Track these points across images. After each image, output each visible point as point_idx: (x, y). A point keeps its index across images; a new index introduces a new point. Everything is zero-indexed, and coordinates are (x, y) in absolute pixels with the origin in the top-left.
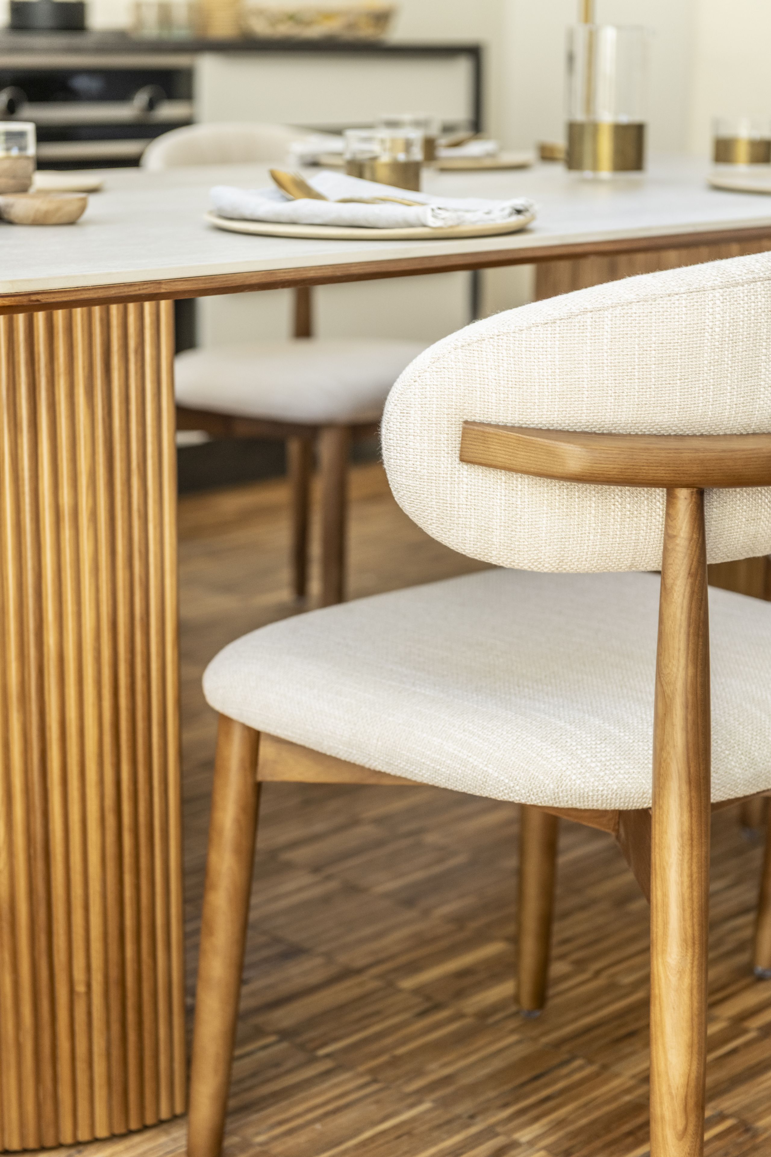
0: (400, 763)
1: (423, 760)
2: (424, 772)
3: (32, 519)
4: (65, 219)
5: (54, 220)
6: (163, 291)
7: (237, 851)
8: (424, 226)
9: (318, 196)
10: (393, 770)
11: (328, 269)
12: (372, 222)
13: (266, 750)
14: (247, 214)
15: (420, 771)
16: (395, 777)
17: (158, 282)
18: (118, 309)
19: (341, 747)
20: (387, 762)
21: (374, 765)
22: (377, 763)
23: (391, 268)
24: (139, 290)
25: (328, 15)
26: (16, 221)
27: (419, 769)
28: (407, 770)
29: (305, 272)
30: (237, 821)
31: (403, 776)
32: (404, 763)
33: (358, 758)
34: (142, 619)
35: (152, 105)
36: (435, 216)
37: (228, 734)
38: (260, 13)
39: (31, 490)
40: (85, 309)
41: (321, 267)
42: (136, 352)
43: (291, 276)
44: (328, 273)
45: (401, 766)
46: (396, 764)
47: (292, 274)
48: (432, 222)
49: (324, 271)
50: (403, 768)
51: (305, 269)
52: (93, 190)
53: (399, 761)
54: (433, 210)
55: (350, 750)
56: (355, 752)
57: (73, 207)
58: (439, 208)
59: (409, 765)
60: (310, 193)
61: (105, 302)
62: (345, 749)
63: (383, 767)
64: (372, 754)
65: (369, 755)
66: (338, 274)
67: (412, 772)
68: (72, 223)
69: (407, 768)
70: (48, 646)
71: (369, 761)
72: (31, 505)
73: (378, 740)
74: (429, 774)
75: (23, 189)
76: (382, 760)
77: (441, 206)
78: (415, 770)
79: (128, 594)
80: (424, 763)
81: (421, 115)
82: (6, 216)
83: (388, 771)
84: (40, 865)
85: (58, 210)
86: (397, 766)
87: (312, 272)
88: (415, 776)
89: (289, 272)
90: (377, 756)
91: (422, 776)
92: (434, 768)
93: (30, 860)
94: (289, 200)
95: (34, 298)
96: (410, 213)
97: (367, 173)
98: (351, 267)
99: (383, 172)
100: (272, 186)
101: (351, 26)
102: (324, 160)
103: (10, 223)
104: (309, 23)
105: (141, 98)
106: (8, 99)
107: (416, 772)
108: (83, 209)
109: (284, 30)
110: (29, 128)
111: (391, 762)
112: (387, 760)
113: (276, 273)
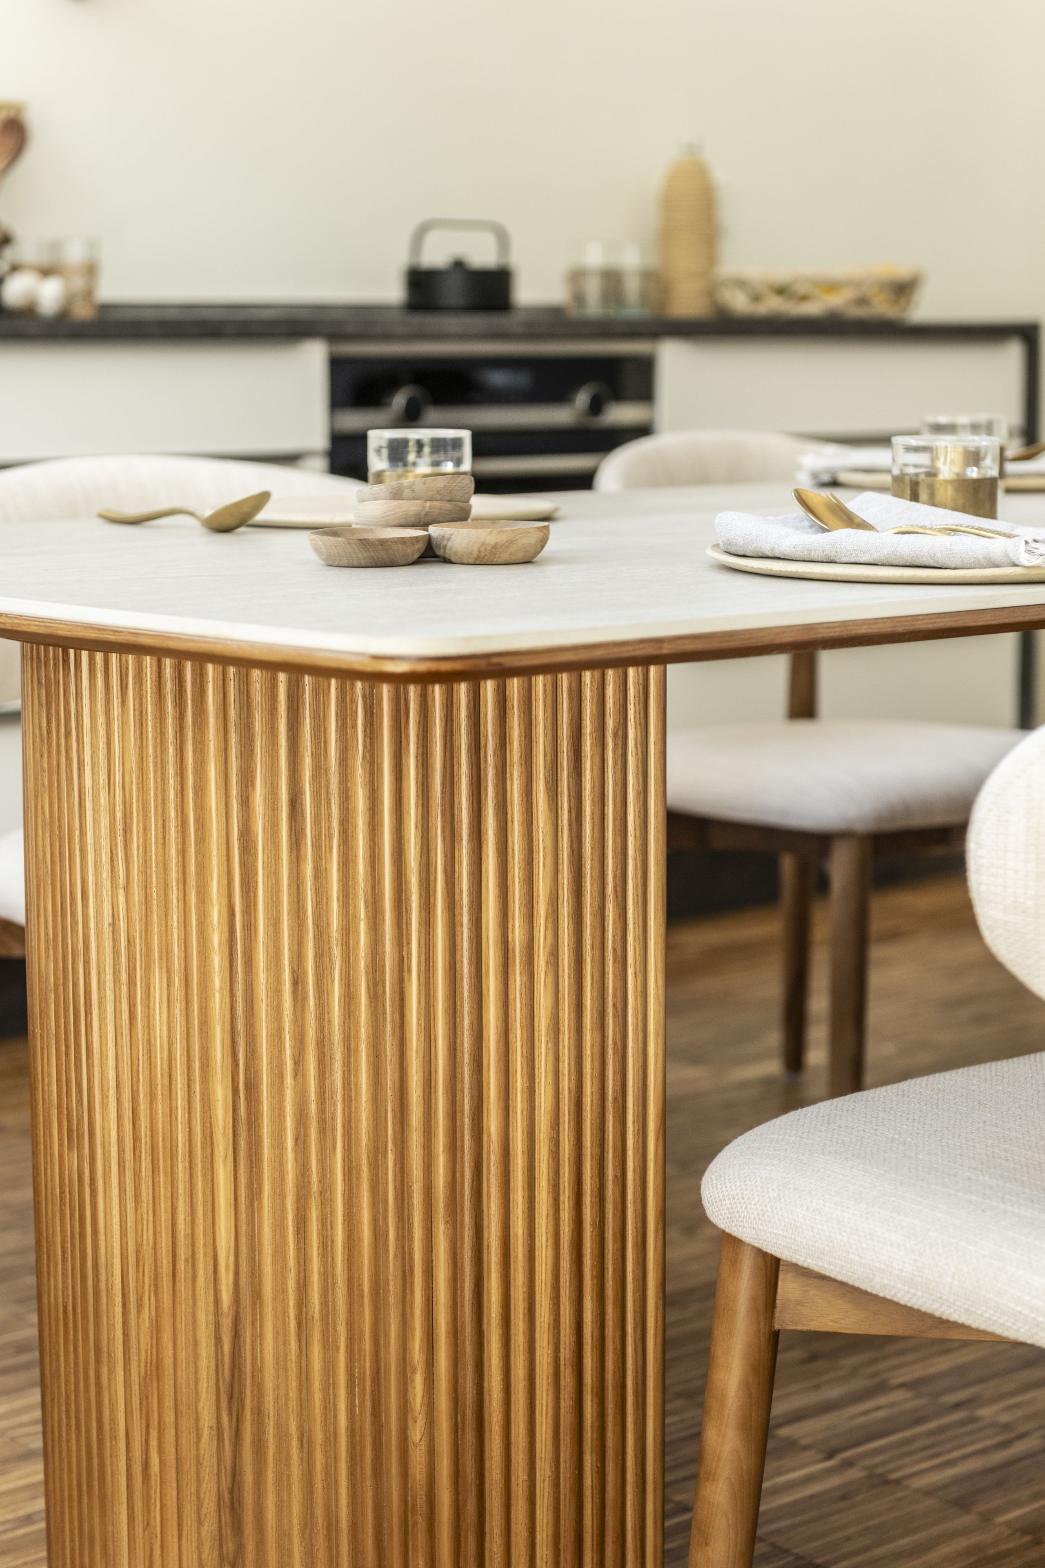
0: (986, 1312)
1: (1019, 1309)
2: (1020, 1324)
3: (470, 960)
4: (519, 556)
5: (505, 557)
6: (665, 651)
7: (745, 1427)
8: (1015, 565)
9: (863, 525)
10: (975, 1321)
11: (886, 622)
12: (941, 560)
13: (787, 1287)
14: (767, 550)
15: (1014, 1324)
16: (978, 1331)
17: (659, 641)
18: (592, 676)
19: (899, 1286)
20: (967, 1310)
21: (948, 1312)
22: (952, 1310)
23: (971, 622)
24: (634, 650)
25: (832, 286)
26: (453, 559)
27: (1012, 1321)
28: (996, 1321)
29: (854, 628)
30: (745, 1384)
31: (990, 1329)
32: (991, 1312)
33: (925, 1303)
34: (615, 1099)
35: (596, 407)
36: (1030, 552)
37: (735, 1263)
38: (741, 284)
39: (470, 920)
40: (549, 677)
41: (876, 621)
42: (615, 735)
43: (835, 632)
44: (887, 628)
45: (987, 1315)
46: (980, 1312)
47: (838, 629)
48: (1025, 559)
49: (879, 626)
50: (989, 1319)
51: (855, 623)
52: (547, 518)
53: (984, 1309)
54: (1027, 543)
55: (913, 1291)
56: (919, 1293)
57: (531, 540)
58: (1035, 541)
59: (998, 1314)
60: (851, 521)
61: (576, 667)
62: (906, 1288)
63: (959, 1316)
64: (945, 1297)
65: (940, 1298)
66: (900, 629)
67: (1002, 1324)
68: (528, 562)
69: (995, 1318)
70: (489, 1136)
71: (940, 1307)
72: (471, 940)
73: (953, 1278)
74: (1027, 1327)
75: (462, 515)
76: (960, 1307)
77: (1037, 538)
78: (1007, 1321)
79: (597, 1064)
80: (1020, 1313)
81: (982, 417)
82: (440, 552)
83: (968, 1322)
84: (470, 1438)
85: (511, 542)
86: (982, 1315)
87: (865, 627)
88: (1007, 1330)
89: (834, 627)
90: (952, 1300)
91: (1018, 1330)
92: (1034, 1319)
93: (456, 1429)
94: (824, 530)
95: (495, 660)
96: (996, 547)
97: (924, 495)
98: (917, 620)
99: (946, 493)
100: (800, 511)
101: (862, 301)
102: (844, 477)
103: (446, 561)
104: (804, 298)
105: (582, 399)
106: (406, 401)
107: (1009, 1324)
108: (543, 542)
109: (772, 305)
110: (466, 435)
111: (973, 1309)
112: (966, 1306)
113: (816, 628)
